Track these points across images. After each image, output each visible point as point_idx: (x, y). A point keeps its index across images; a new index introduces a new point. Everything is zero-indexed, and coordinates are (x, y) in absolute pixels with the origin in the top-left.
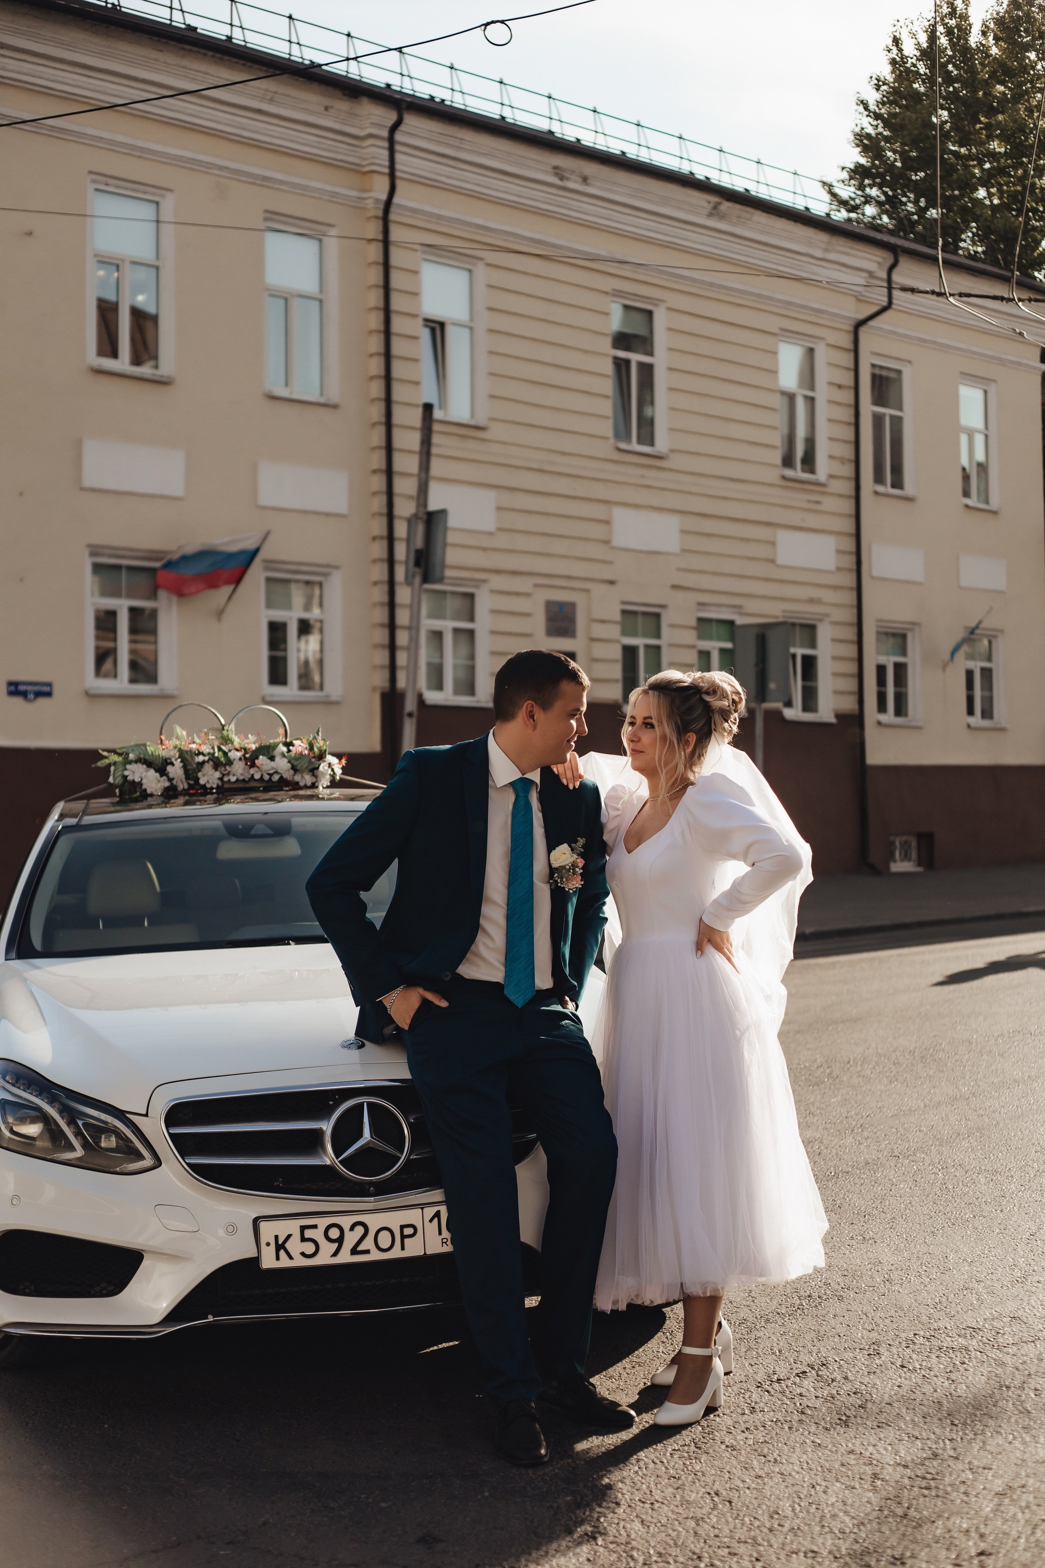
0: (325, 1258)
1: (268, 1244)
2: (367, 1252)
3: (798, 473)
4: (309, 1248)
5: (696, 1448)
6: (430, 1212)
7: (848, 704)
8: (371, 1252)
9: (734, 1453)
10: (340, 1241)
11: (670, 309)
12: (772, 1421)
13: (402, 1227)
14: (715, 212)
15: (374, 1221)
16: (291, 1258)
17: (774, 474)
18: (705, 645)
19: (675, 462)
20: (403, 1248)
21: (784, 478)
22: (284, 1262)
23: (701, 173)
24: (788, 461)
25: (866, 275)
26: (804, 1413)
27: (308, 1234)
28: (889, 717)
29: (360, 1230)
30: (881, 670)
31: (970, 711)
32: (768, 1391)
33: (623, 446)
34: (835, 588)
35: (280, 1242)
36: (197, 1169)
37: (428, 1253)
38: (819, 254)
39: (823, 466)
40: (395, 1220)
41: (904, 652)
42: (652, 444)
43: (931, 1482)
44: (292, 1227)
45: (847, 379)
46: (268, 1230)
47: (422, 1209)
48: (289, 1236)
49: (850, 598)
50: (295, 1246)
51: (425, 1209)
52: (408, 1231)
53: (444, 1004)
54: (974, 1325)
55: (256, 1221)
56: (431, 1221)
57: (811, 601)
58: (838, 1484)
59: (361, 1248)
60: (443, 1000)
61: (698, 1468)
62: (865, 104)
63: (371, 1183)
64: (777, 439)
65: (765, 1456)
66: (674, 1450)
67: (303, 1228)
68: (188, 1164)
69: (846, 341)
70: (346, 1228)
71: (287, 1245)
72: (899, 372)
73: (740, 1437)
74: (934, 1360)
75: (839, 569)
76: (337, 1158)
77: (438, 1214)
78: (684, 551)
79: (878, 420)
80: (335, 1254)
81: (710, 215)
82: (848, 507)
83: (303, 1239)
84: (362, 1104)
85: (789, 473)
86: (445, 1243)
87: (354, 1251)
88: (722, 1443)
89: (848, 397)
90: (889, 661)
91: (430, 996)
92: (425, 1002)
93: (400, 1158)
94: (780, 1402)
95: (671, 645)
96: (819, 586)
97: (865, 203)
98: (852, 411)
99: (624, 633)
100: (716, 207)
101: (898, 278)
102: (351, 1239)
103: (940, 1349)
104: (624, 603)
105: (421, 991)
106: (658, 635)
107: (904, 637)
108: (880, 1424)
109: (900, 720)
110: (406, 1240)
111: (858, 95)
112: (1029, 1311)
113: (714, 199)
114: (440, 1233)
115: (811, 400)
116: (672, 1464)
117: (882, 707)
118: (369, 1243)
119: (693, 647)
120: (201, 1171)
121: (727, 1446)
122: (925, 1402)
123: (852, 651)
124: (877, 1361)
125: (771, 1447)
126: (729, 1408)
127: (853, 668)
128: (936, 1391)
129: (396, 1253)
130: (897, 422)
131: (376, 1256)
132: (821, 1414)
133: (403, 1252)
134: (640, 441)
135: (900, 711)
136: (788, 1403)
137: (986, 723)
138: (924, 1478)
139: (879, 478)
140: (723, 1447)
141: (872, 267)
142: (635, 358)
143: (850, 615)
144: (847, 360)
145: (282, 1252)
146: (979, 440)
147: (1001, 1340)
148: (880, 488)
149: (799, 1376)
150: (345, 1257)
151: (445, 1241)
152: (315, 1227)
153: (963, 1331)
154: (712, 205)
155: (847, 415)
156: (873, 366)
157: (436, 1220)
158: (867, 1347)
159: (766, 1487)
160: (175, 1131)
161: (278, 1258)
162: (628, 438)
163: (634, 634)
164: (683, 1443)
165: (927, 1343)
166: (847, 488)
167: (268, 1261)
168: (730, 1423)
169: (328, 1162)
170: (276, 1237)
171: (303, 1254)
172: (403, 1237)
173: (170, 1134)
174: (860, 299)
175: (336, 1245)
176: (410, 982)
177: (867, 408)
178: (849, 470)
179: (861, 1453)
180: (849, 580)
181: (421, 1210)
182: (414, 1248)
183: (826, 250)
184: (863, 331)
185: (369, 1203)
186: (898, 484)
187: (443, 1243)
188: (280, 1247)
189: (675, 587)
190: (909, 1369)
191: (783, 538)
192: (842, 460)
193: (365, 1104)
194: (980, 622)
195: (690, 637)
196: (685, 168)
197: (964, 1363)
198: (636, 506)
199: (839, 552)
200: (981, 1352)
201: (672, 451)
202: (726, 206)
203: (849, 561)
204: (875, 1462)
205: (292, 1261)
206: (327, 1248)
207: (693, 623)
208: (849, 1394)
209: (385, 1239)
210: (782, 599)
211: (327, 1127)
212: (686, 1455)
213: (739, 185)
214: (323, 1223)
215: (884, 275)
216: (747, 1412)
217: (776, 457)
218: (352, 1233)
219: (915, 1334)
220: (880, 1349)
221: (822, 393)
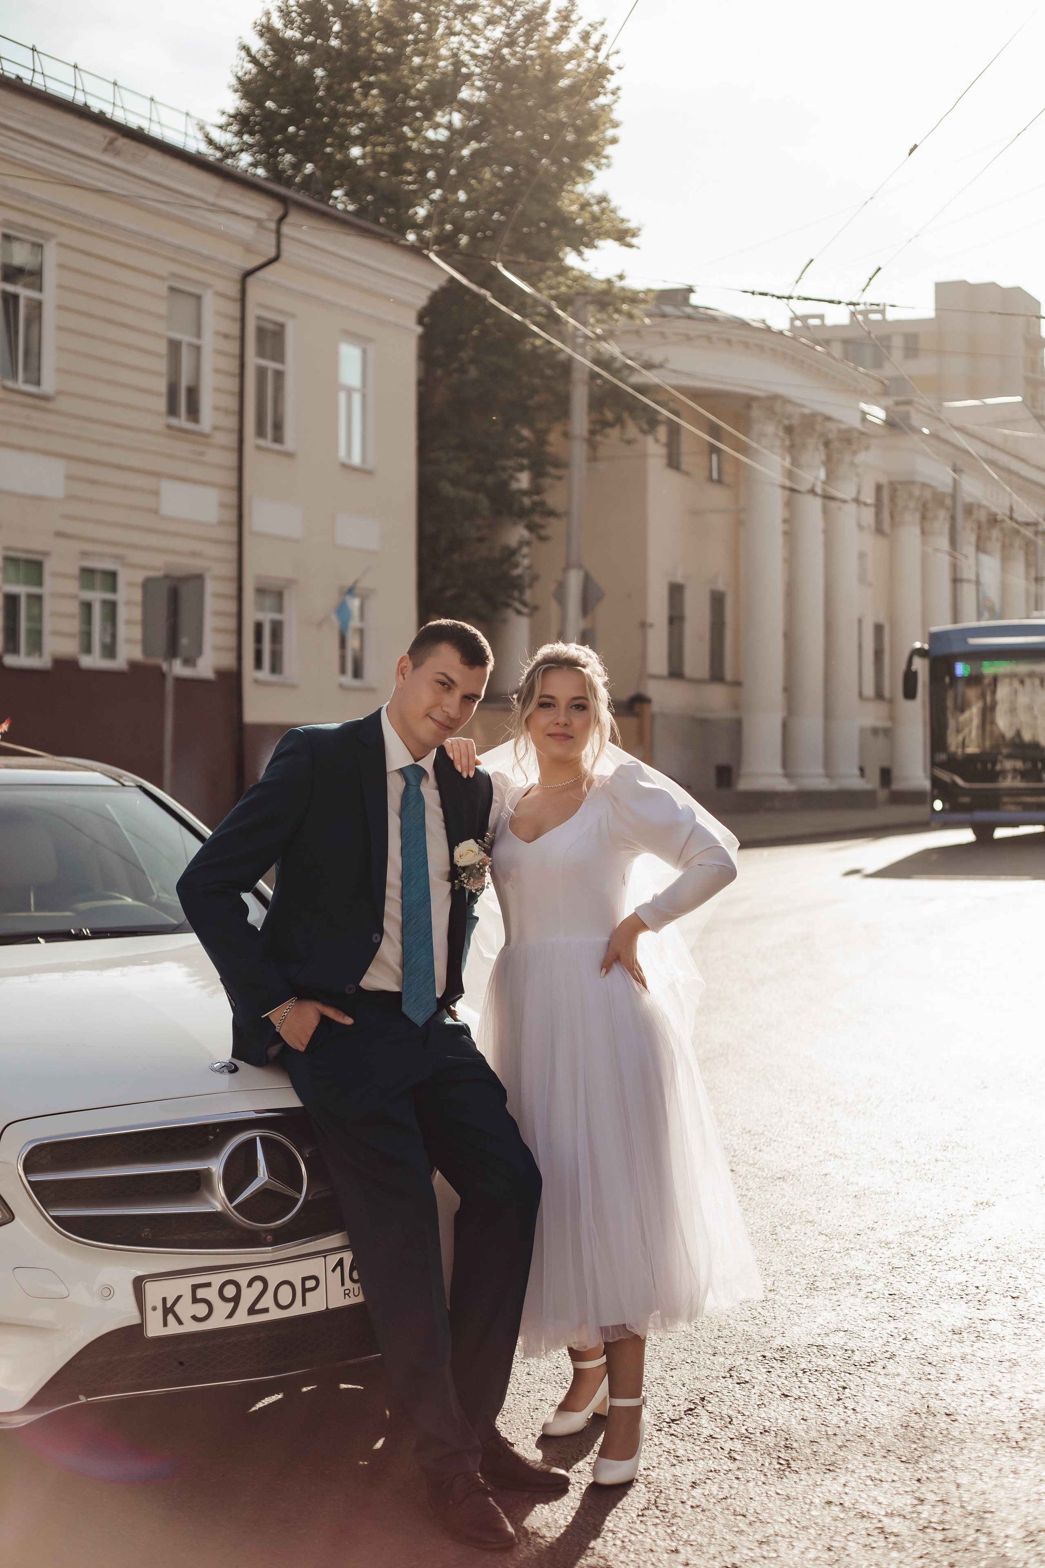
0: (218, 1321)
1: (154, 1309)
2: (266, 1310)
3: (182, 422)
4: (201, 1310)
5: (661, 1511)
6: (333, 1259)
7: (227, 661)
8: (270, 1310)
9: (707, 1513)
10: (236, 1299)
11: (61, 245)
12: (711, 1471)
13: (304, 1279)
14: (110, 147)
15: (275, 1275)
16: (180, 1322)
17: (159, 422)
18: (88, 595)
19: (62, 404)
20: (304, 1304)
21: (169, 427)
22: (174, 1328)
23: (96, 106)
24: (172, 410)
25: (254, 224)
26: (735, 1459)
27: (201, 1293)
28: (265, 674)
29: (258, 1286)
30: (259, 627)
31: (343, 671)
32: (672, 1435)
33: (9, 384)
34: (217, 541)
35: (168, 1305)
36: (66, 1223)
37: (330, 1307)
38: (211, 199)
39: (208, 417)
40: (295, 1272)
41: (280, 609)
42: (38, 383)
43: (945, 1532)
44: (183, 1286)
45: (235, 330)
46: (154, 1292)
47: (325, 1257)
48: (179, 1297)
49: (231, 552)
50: (185, 1309)
51: (327, 1257)
52: (310, 1284)
53: (349, 1021)
54: (811, 1341)
55: (139, 1283)
56: (333, 1270)
57: (194, 554)
58: (850, 1543)
59: (258, 1306)
60: (347, 1017)
61: (685, 1536)
62: (247, 49)
63: (268, 1231)
64: (161, 385)
65: (744, 1516)
66: (638, 1515)
67: (195, 1287)
68: (52, 1217)
69: (233, 290)
70: (244, 1284)
71: (177, 1309)
72: (282, 326)
73: (694, 1492)
74: (810, 1385)
75: (221, 523)
76: (231, 1203)
77: (340, 1263)
78: (70, 497)
79: (261, 372)
80: (230, 1316)
81: (105, 150)
82: (231, 459)
83: (195, 1300)
84: (253, 1141)
85: (174, 421)
86: (348, 1294)
87: (252, 1311)
88: (683, 1502)
89: (234, 348)
90: (267, 618)
91: (331, 1013)
92: (324, 1020)
93: (298, 1200)
94: (698, 1448)
95: (55, 595)
96: (200, 539)
97: (242, 150)
98: (237, 362)
99: (6, 580)
100: (112, 142)
101: (285, 230)
102: (248, 1297)
103: (804, 1372)
104: (7, 548)
105: (320, 1007)
106: (39, 582)
107: (279, 595)
108: (828, 1467)
109: (274, 678)
110: (308, 1294)
111: (240, 40)
112: (853, 1323)
113: (111, 134)
114: (343, 1284)
115: (198, 349)
116: (653, 1533)
117: (258, 664)
118: (267, 1301)
119: (74, 597)
120: (69, 1225)
121: (692, 1507)
122: (848, 1437)
123: (232, 607)
124: (753, 1391)
125: (739, 1503)
126: (652, 1459)
127: (232, 624)
128: (847, 1423)
129: (297, 1310)
130: (279, 375)
131: (275, 1314)
132: (754, 1459)
133: (304, 1307)
134: (27, 381)
135: (276, 668)
136: (707, 1448)
137: (356, 683)
138: (935, 1529)
139: (260, 432)
140: (688, 1507)
141: (263, 215)
142: (24, 293)
143: (230, 570)
144: (234, 309)
145: (170, 1317)
146: (357, 399)
147: (855, 1358)
148: (262, 442)
149: (689, 1414)
150: (242, 1318)
151: (347, 1292)
152: (208, 1285)
153: (809, 1350)
154: (107, 140)
155: (233, 366)
156: (259, 318)
157: (339, 1268)
158: (728, 1375)
159: (780, 1555)
160: (35, 1178)
161: (165, 1324)
162: (14, 376)
163: (17, 582)
164: (641, 1507)
165: (784, 1366)
166: (231, 440)
167: (155, 1329)
168: (669, 1477)
169: (219, 1208)
170: (164, 1299)
171: (194, 1318)
172: (305, 1290)
173: (29, 1182)
174: (248, 249)
175: (232, 1305)
176: (304, 994)
177: (252, 361)
178: (232, 422)
179: (841, 1504)
180: (232, 535)
181: (323, 1258)
182: (316, 1303)
183: (218, 195)
184: (251, 281)
185: (266, 1253)
186: (278, 438)
187: (345, 1294)
188: (168, 1310)
189: (59, 534)
190: (796, 1399)
191: (168, 488)
192: (226, 412)
193: (258, 1139)
194: (356, 582)
195: (72, 586)
196: (80, 99)
197: (844, 1388)
198: (21, 448)
199: (222, 505)
200: (850, 1374)
201: (59, 393)
202: (122, 142)
203: (232, 515)
204: (865, 1514)
205: (181, 1326)
206: (222, 1308)
207: (76, 571)
208: (761, 1433)
209: (285, 1294)
210: (165, 551)
211: (216, 1166)
212: (658, 1521)
213: (134, 122)
214: (217, 1279)
215: (273, 226)
216: (675, 1462)
217: (161, 404)
218: (250, 1289)
219: (764, 1357)
220: (742, 1375)
221: (209, 342)
